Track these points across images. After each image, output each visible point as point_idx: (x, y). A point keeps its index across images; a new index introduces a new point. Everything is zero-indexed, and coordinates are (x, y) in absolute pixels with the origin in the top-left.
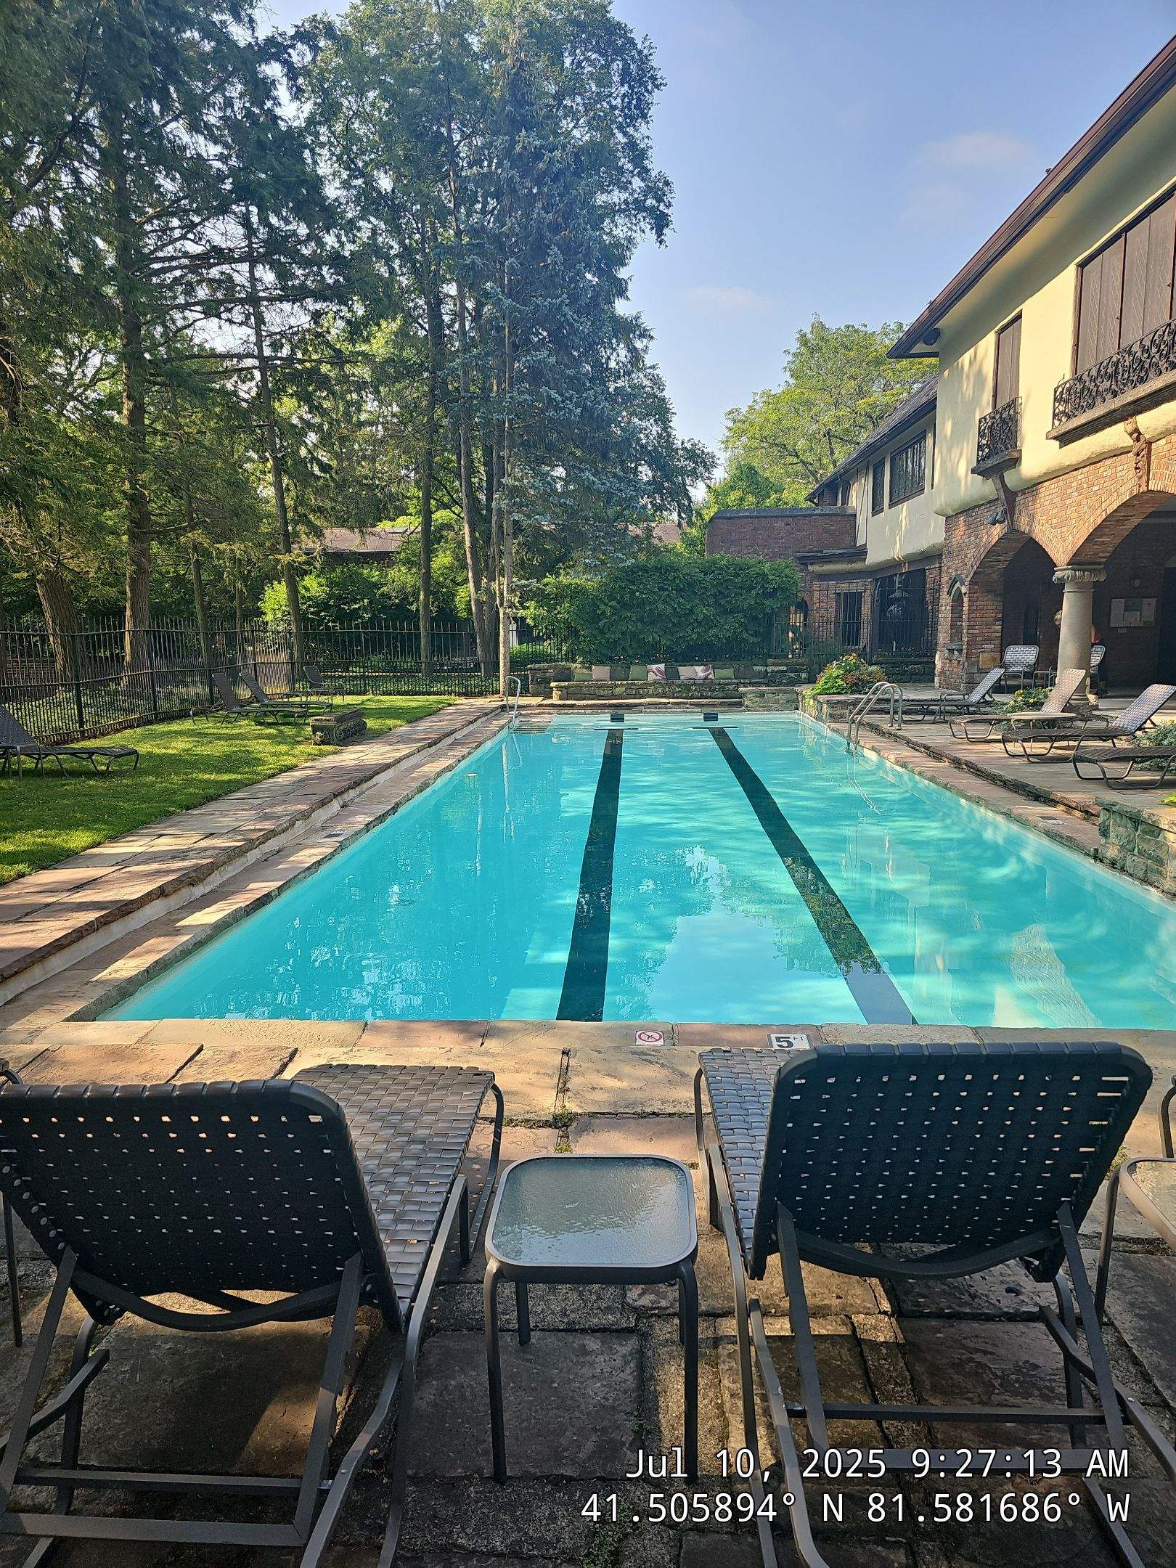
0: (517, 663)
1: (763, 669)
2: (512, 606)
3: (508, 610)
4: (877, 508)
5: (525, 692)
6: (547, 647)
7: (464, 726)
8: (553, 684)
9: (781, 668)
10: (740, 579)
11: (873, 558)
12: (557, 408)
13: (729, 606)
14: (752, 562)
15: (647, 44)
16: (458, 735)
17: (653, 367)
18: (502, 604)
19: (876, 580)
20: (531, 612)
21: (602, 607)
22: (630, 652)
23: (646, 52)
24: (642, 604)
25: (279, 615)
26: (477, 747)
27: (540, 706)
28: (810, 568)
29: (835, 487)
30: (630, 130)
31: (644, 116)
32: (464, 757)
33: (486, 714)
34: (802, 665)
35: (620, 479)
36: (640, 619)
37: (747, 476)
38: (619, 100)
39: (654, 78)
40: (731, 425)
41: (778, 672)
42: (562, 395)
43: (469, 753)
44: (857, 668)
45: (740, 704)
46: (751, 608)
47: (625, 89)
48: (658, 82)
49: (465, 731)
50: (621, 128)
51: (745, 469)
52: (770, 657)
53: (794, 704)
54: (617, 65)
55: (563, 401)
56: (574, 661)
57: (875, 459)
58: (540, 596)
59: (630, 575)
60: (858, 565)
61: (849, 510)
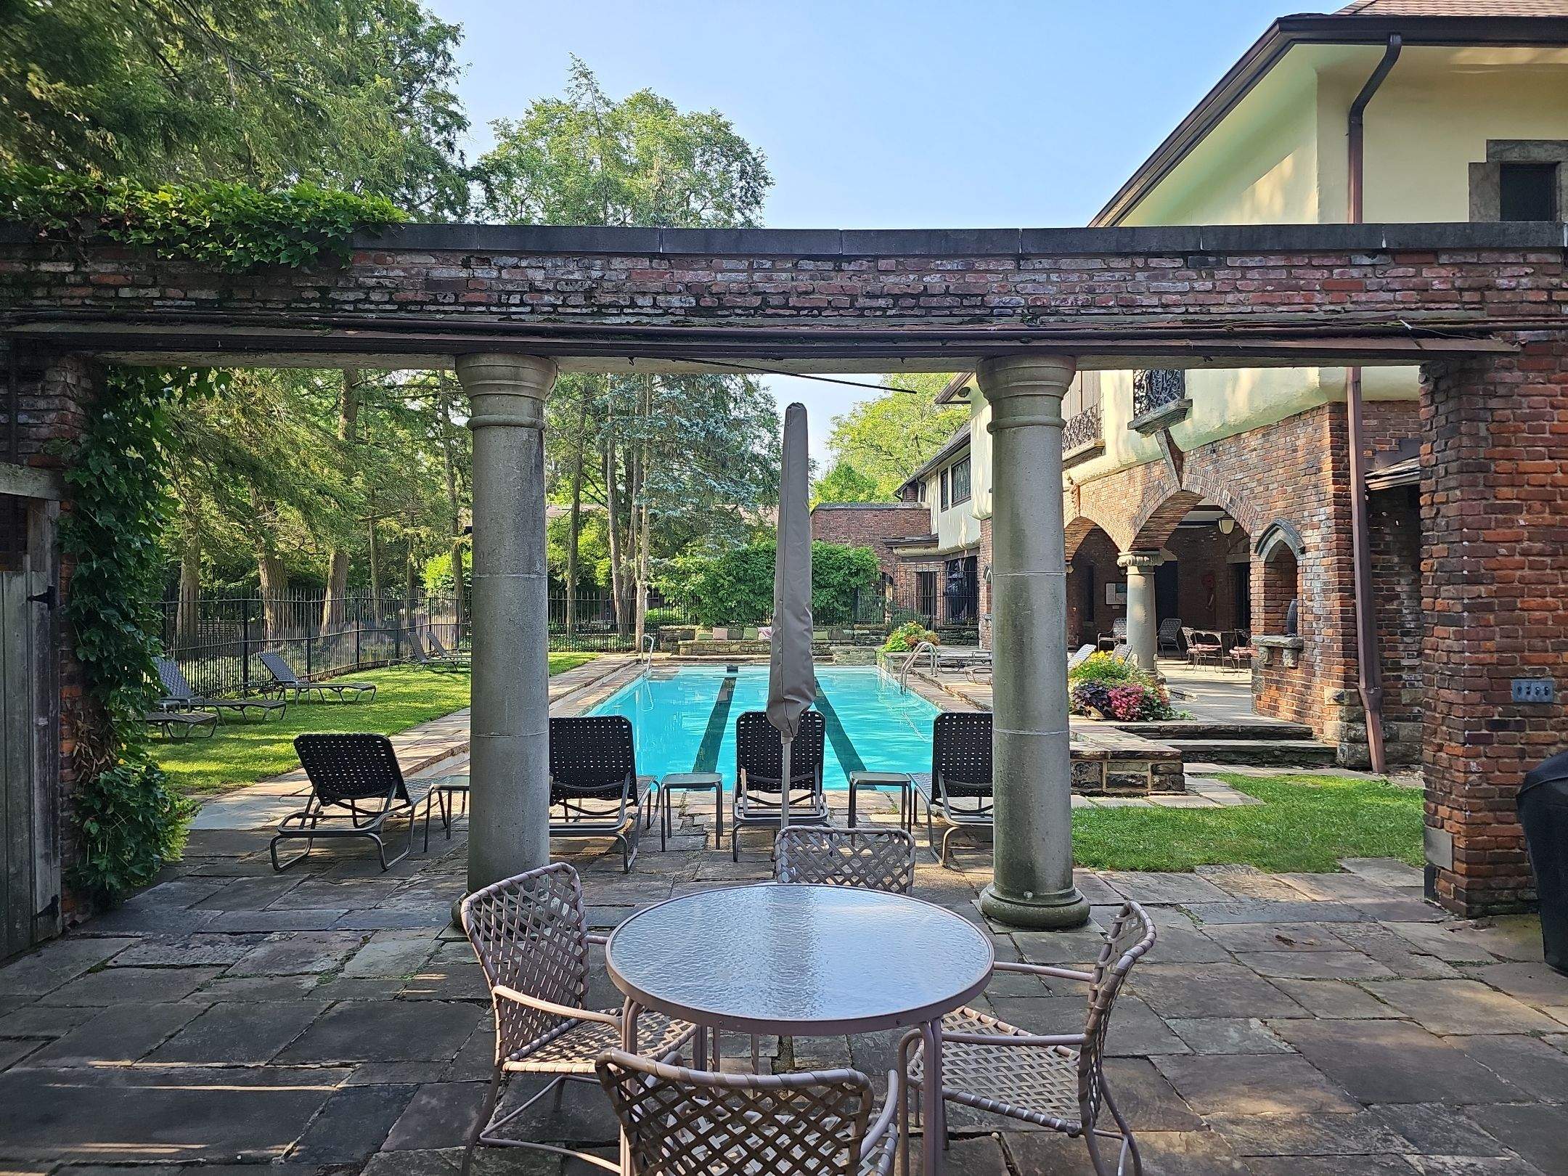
0: (651, 626)
1: (851, 632)
2: (648, 579)
3: (644, 583)
4: (944, 506)
5: (657, 649)
6: (676, 612)
7: (609, 673)
8: (680, 642)
9: (865, 632)
10: (831, 561)
11: (944, 545)
12: (686, 431)
13: (822, 582)
14: (840, 548)
15: (760, 154)
16: (605, 680)
17: (767, 389)
18: (639, 578)
19: (947, 563)
20: (663, 583)
21: (722, 581)
22: (744, 617)
23: (759, 160)
24: (753, 580)
25: (439, 583)
26: (621, 688)
27: (668, 659)
28: (895, 551)
29: (915, 487)
30: (747, 212)
31: (758, 203)
32: (612, 694)
33: (625, 665)
34: (881, 629)
35: (735, 483)
36: (752, 591)
37: (846, 475)
38: (738, 190)
39: (765, 178)
40: (836, 429)
41: (862, 634)
42: (690, 420)
43: (615, 692)
44: (917, 632)
45: (831, 660)
46: (840, 584)
47: (743, 183)
48: (769, 181)
49: (610, 677)
50: (739, 210)
51: (844, 469)
52: (856, 622)
53: (873, 660)
54: (736, 166)
55: (691, 426)
56: (697, 624)
57: (941, 467)
58: (670, 572)
59: (744, 557)
60: (932, 551)
61: (925, 505)
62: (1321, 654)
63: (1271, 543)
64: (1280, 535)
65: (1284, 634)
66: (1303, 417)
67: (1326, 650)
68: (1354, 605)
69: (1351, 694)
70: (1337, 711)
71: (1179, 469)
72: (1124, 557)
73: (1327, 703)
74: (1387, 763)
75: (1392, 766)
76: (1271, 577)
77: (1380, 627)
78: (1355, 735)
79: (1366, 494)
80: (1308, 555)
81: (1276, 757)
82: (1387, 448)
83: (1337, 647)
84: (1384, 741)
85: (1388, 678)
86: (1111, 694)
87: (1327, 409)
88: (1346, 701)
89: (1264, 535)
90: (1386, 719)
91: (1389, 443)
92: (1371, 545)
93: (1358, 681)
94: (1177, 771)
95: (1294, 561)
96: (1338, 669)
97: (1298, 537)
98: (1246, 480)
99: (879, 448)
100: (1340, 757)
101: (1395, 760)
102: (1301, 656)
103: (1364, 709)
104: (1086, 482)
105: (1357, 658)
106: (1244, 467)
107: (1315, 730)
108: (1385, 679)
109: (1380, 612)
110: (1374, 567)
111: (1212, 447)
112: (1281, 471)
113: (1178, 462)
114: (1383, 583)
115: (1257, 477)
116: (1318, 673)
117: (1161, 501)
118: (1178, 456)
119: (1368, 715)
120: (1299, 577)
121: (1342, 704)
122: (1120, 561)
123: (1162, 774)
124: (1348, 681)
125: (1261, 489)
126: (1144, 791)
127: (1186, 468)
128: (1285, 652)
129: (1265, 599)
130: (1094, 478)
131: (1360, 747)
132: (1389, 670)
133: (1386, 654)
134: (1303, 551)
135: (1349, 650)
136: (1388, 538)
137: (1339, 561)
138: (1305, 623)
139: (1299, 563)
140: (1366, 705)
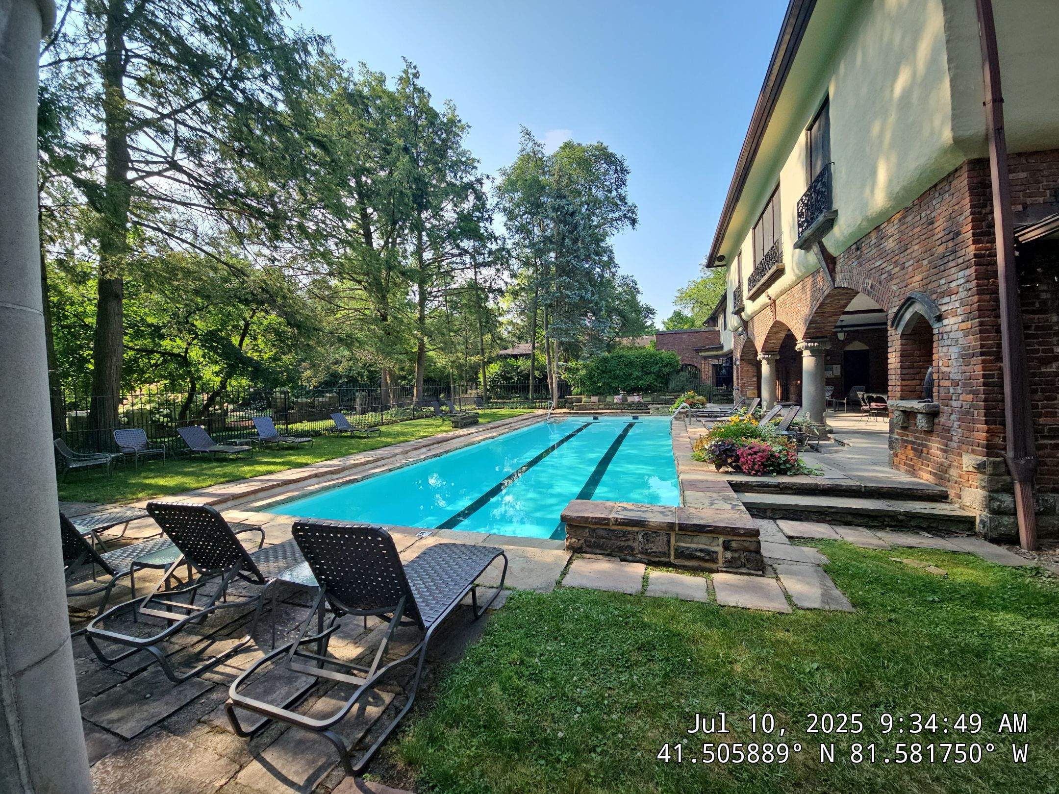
1: (664, 397)
2: (558, 373)
3: (556, 375)
5: (564, 407)
8: (575, 404)
11: (725, 349)
13: (648, 371)
20: (566, 375)
22: (606, 391)
24: (610, 371)
27: (564, 413)
28: (700, 354)
29: (714, 320)
30: (619, 190)
31: (624, 185)
33: (536, 416)
36: (610, 377)
37: (678, 317)
38: (614, 180)
39: (626, 170)
44: (692, 397)
45: (649, 413)
46: (657, 372)
47: (616, 176)
50: (615, 190)
51: (678, 315)
54: (612, 167)
56: (583, 395)
59: (605, 360)
60: (720, 353)
61: (717, 329)
62: (959, 420)
63: (908, 316)
64: (917, 308)
65: (920, 398)
66: (938, 188)
67: (965, 416)
68: (1001, 369)
69: (994, 463)
70: (977, 479)
71: (832, 272)
72: (800, 345)
73: (965, 469)
74: (1039, 537)
75: (1045, 541)
76: (908, 347)
77: (1035, 392)
78: (999, 507)
79: (1016, 249)
80: (945, 322)
81: (902, 521)
82: (1041, 200)
83: (979, 414)
84: (1036, 514)
85: (1044, 447)
86: (739, 453)
87: (965, 168)
88: (989, 470)
89: (899, 310)
90: (1039, 491)
91: (1043, 195)
92: (1023, 305)
93: (1005, 449)
94: (752, 548)
95: (930, 329)
96: (981, 435)
97: (933, 305)
98: (884, 265)
99: (701, 303)
100: (978, 527)
101: (1049, 535)
102: (936, 421)
103: (1013, 480)
104: (778, 297)
105: (1004, 425)
106: (883, 254)
107: (952, 493)
108: (1040, 447)
109: (1034, 375)
110: (1028, 327)
111: (857, 245)
112: (916, 247)
113: (831, 266)
114: (1039, 344)
115: (893, 260)
116: (955, 438)
117: (821, 299)
118: (830, 261)
119: (1018, 488)
120: (935, 345)
121: (984, 473)
122: (797, 347)
123: (736, 551)
124: (991, 449)
125: (897, 269)
126: (714, 566)
127: (838, 268)
128: (919, 416)
129: (902, 367)
130: (782, 293)
131: (1006, 520)
132: (1044, 437)
133: (1042, 420)
134: (939, 318)
135: (994, 417)
136: (1044, 296)
137: (981, 324)
138: (942, 390)
139: (935, 331)
140: (1016, 477)
